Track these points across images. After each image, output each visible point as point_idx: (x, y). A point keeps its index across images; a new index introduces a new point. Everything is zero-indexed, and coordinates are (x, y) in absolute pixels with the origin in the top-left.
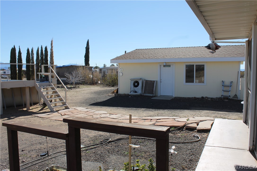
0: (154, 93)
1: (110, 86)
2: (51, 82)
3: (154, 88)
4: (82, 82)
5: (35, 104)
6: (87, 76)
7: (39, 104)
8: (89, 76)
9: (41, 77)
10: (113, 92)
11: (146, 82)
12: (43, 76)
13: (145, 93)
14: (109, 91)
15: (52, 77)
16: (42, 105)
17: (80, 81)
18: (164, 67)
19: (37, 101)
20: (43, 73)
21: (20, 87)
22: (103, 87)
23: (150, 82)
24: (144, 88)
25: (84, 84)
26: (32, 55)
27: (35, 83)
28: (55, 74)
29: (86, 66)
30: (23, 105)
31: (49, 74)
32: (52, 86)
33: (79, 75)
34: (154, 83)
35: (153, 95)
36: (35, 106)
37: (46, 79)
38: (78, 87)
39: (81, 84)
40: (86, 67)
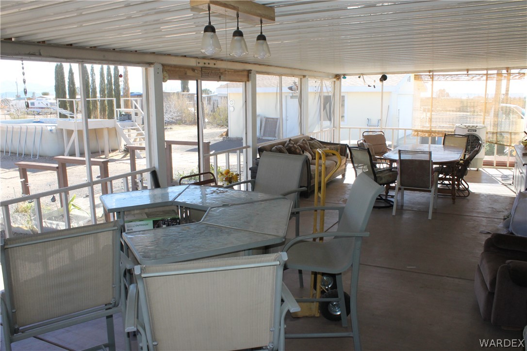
0: (276, 135)
1: (223, 126)
2: (134, 121)
3: (277, 128)
4: (177, 120)
5: (113, 151)
6: (186, 111)
7: (118, 151)
8: (188, 110)
9: (121, 115)
10: (222, 135)
11: (266, 120)
12: (123, 113)
13: (264, 135)
14: (217, 134)
15: (136, 114)
16: (123, 152)
17: (172, 119)
18: (291, 98)
19: (117, 148)
20: (123, 110)
21: (95, 129)
22: (211, 128)
23: (272, 120)
24: (263, 129)
25: (179, 124)
26: (92, 77)
27: (115, 123)
28: (139, 110)
29: (183, 91)
30: (99, 152)
31: (132, 111)
32: (137, 126)
33: (172, 110)
34: (277, 122)
35: (275, 138)
36: (114, 153)
37: (128, 117)
38: (171, 128)
39: (175, 123)
40: (183, 95)
